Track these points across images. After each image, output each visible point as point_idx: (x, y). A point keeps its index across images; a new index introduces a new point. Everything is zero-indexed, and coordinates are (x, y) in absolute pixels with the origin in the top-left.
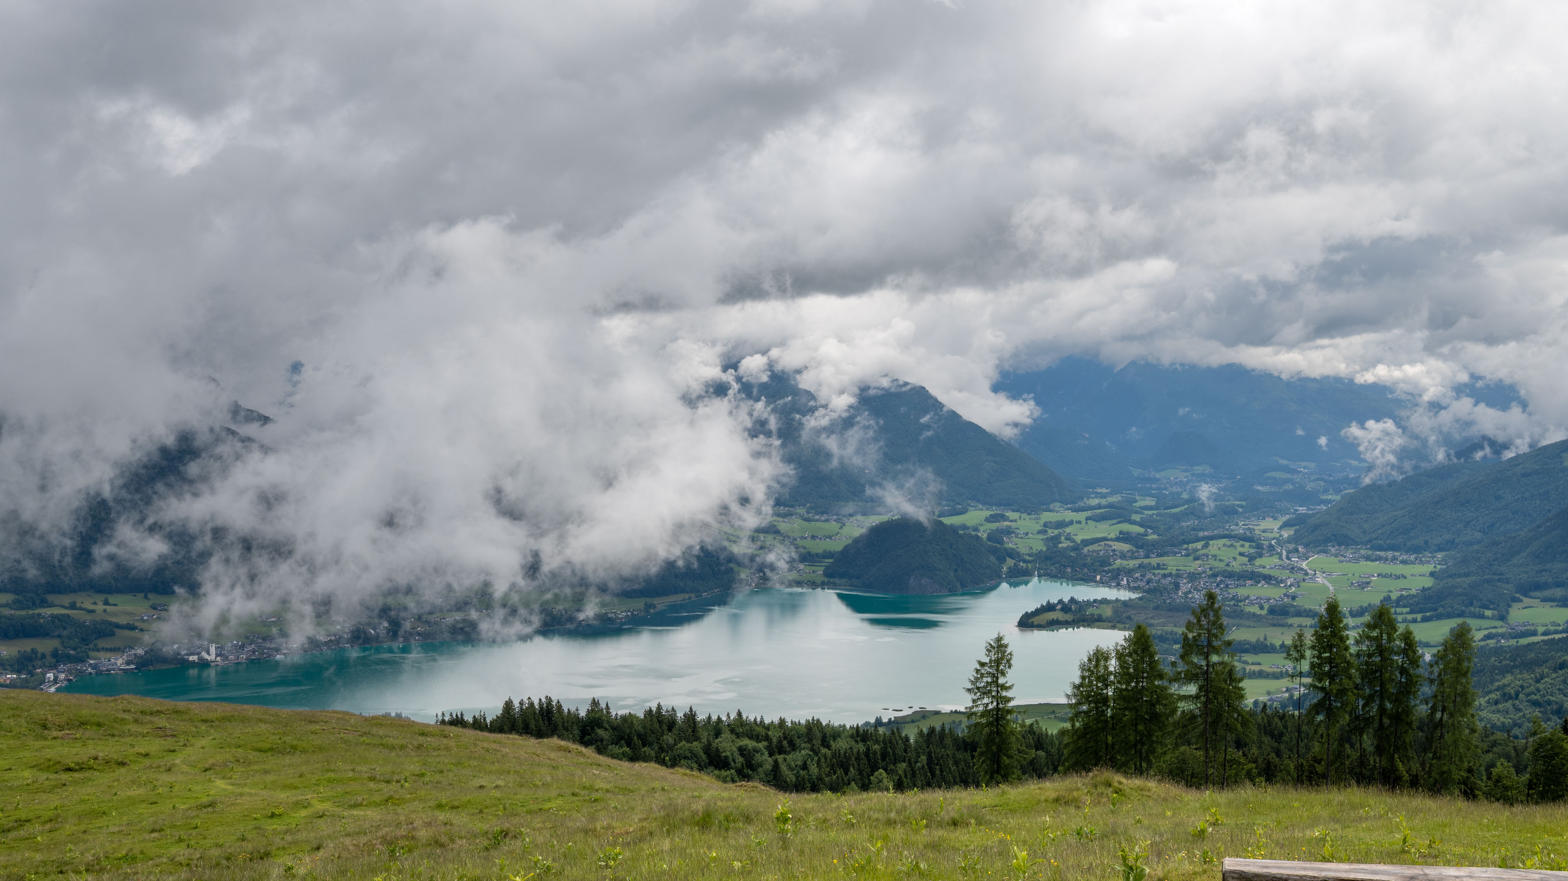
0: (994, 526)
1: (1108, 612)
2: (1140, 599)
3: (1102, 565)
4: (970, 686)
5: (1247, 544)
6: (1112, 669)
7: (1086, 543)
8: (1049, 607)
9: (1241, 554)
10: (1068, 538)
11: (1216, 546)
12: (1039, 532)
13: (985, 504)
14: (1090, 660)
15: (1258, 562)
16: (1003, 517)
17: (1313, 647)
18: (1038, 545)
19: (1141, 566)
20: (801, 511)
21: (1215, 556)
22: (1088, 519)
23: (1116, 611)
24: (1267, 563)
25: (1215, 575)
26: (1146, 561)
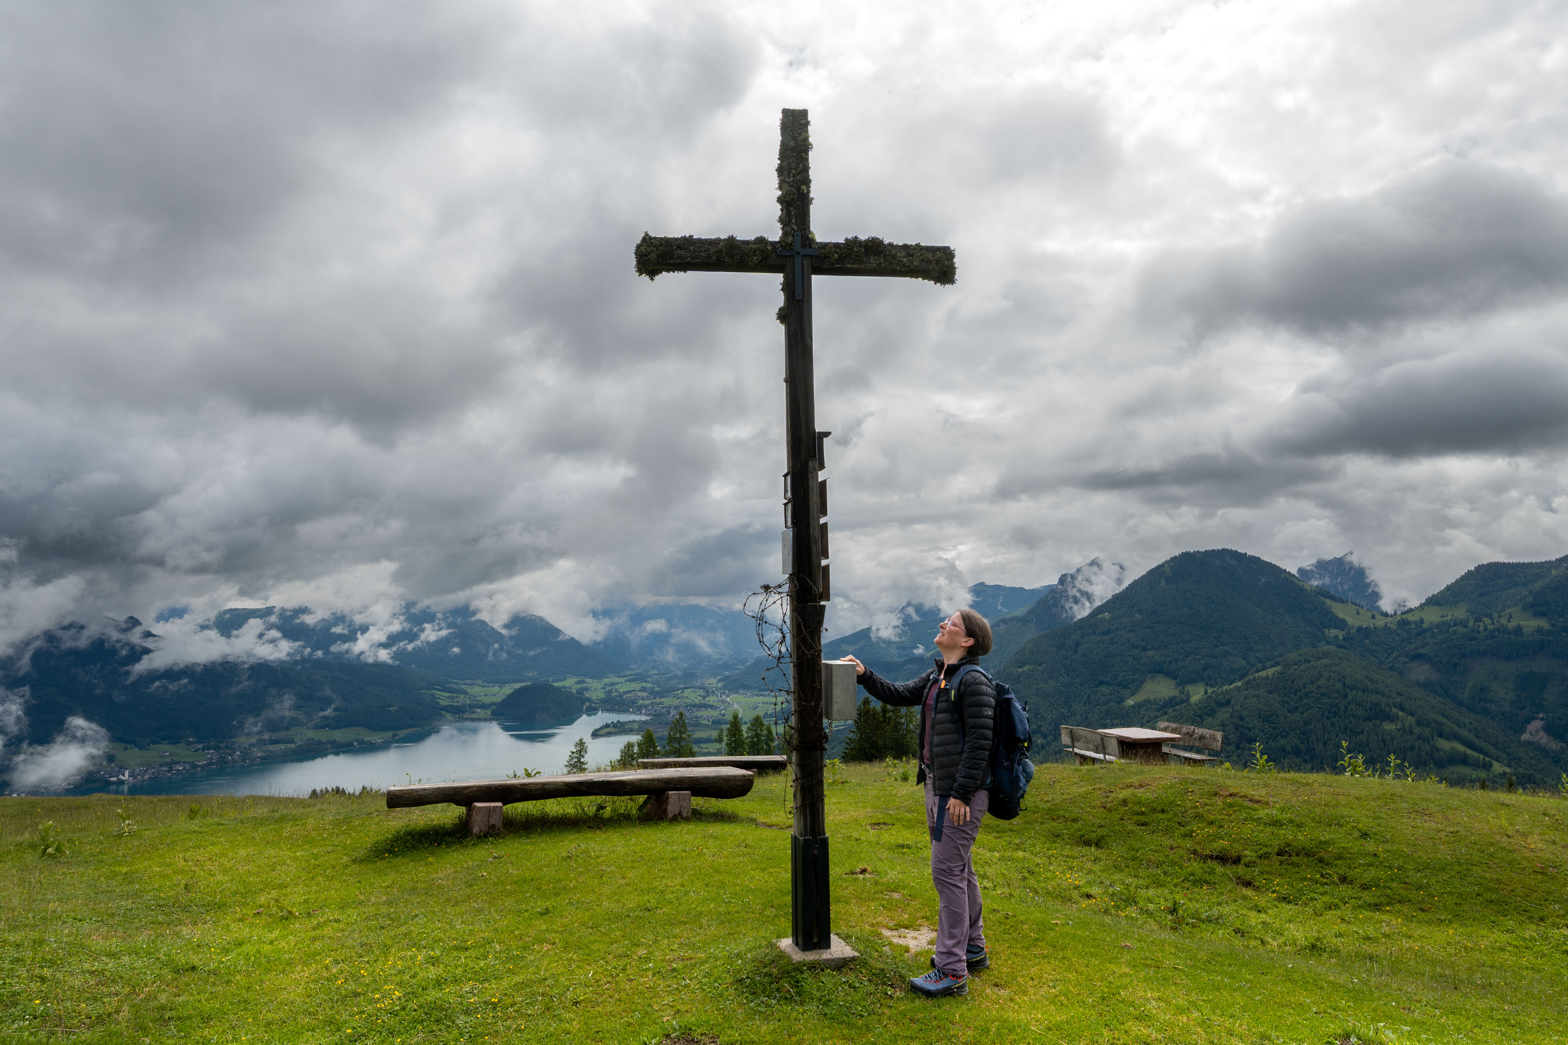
0: (579, 686)
1: (636, 726)
2: (651, 719)
3: (633, 704)
4: (567, 764)
5: (701, 691)
6: (635, 751)
7: (625, 693)
8: (607, 726)
9: (699, 696)
10: (616, 691)
11: (687, 692)
12: (602, 688)
13: (574, 675)
14: (625, 748)
15: (707, 699)
16: (584, 682)
17: (727, 736)
18: (602, 695)
19: (652, 703)
20: (479, 682)
21: (687, 697)
22: (626, 681)
23: (639, 726)
24: (712, 700)
25: (687, 706)
26: (654, 701)
